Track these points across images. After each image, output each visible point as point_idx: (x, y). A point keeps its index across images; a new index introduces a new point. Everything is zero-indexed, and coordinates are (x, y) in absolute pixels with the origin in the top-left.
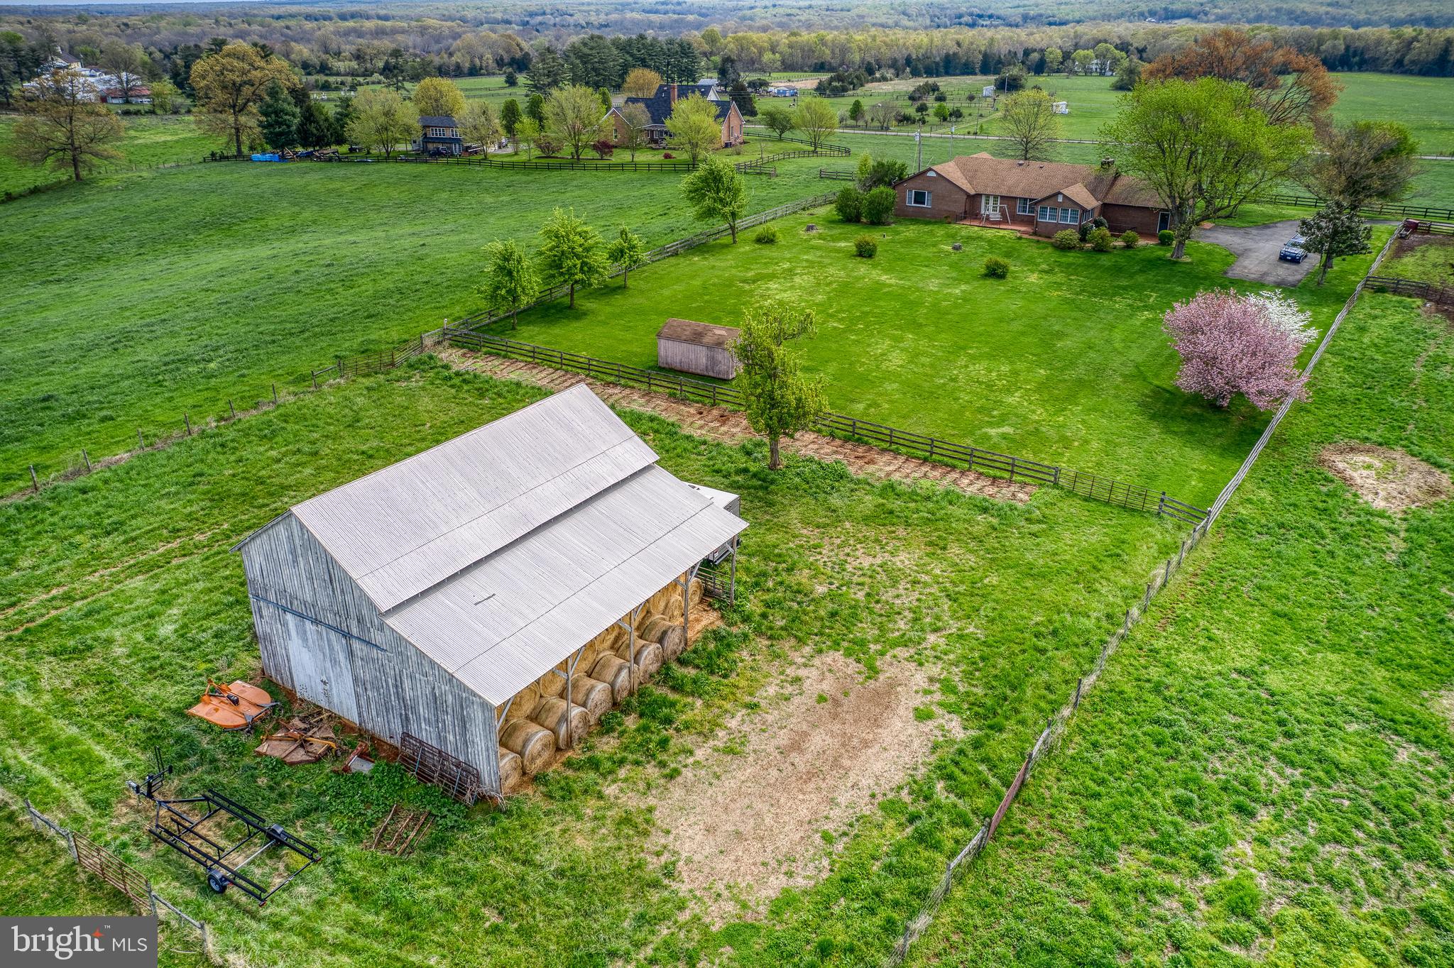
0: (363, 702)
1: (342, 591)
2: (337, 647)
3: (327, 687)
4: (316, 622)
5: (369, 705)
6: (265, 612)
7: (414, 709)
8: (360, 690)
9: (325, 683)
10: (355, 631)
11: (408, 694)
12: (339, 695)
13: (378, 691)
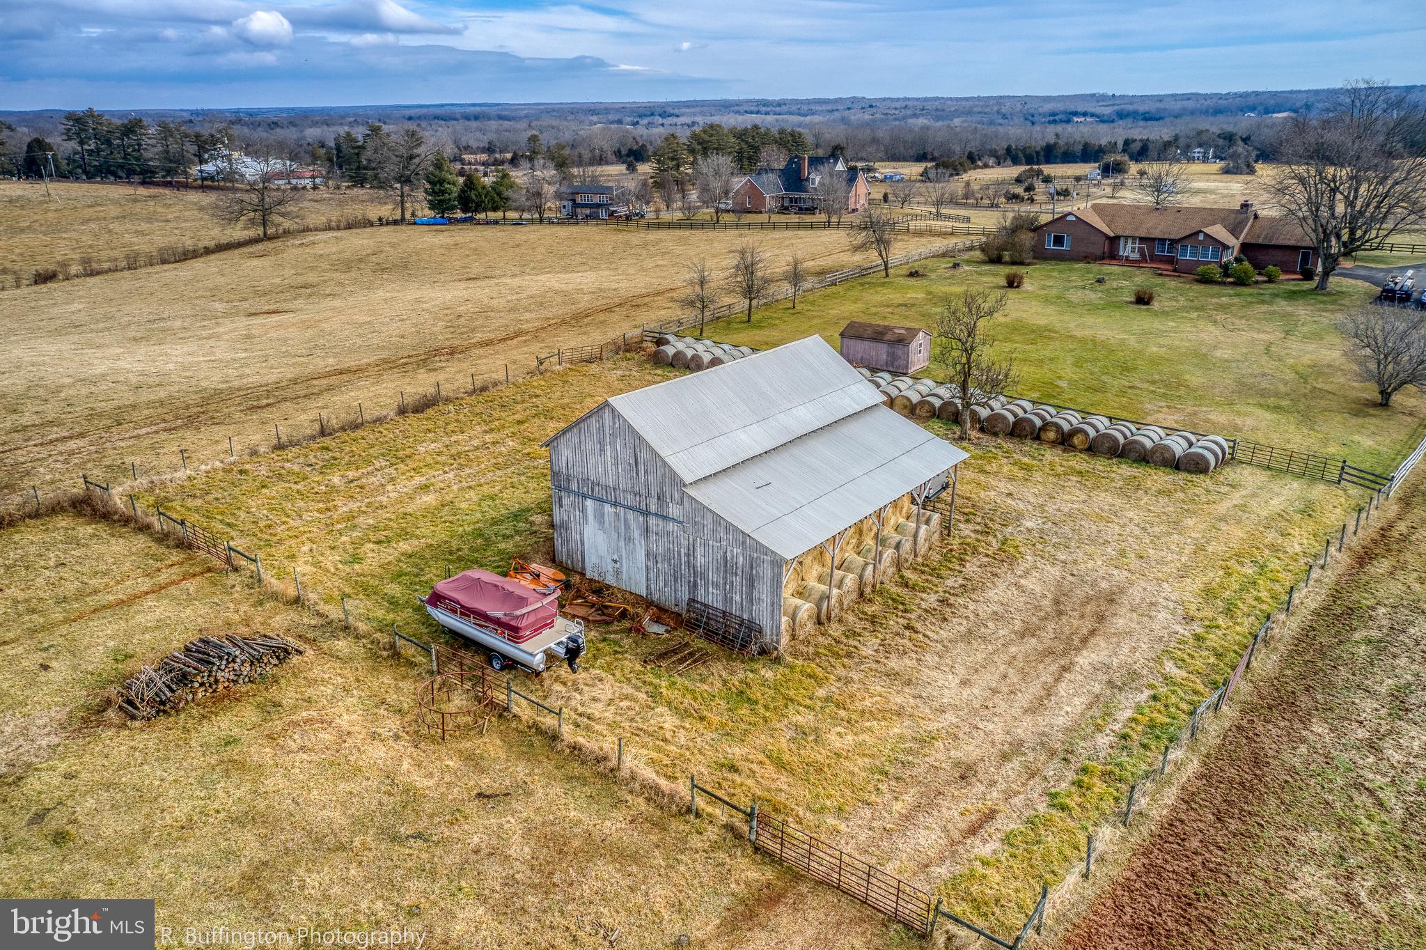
0: (652, 575)
1: (646, 472)
2: (633, 525)
3: (618, 565)
4: (615, 504)
5: (658, 576)
6: (565, 502)
7: (703, 575)
8: (651, 564)
9: (616, 562)
10: (653, 508)
11: (700, 560)
12: (628, 571)
13: (669, 561)
